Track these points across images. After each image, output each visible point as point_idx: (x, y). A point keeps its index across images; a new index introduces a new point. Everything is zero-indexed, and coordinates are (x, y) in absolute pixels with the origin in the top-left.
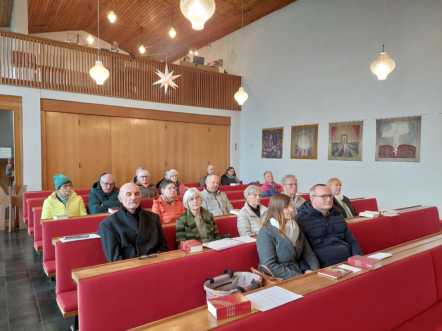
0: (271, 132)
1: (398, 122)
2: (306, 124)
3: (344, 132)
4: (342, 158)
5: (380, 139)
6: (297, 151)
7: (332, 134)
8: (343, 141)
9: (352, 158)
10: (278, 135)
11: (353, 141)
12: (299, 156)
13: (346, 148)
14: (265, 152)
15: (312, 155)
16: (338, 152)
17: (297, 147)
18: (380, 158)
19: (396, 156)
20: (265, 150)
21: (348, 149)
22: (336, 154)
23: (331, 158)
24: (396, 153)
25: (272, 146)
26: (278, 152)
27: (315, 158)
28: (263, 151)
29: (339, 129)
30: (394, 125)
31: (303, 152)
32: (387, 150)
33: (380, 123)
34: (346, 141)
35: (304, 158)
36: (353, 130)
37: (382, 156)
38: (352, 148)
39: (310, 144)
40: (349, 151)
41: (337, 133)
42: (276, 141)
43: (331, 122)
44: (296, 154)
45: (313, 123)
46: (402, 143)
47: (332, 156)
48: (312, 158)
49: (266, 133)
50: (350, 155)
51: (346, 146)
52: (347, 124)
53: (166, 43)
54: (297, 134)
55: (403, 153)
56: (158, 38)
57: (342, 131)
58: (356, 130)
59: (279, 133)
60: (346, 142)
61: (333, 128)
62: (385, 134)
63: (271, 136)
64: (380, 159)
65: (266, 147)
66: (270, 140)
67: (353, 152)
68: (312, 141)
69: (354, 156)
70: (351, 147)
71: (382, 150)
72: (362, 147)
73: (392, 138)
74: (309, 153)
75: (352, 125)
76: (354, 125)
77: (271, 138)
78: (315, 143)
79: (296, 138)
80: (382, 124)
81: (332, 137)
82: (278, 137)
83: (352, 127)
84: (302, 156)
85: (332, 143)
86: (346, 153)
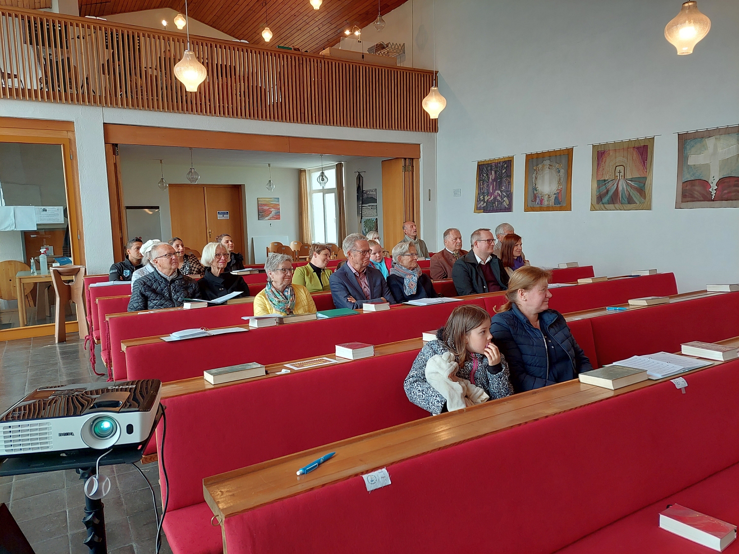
0: (491, 166)
1: (718, 136)
2: (551, 149)
3: (620, 159)
4: (616, 205)
5: (684, 168)
6: (535, 197)
7: (598, 164)
8: (617, 176)
9: (633, 205)
10: (503, 171)
11: (636, 175)
12: (538, 206)
13: (623, 188)
14: (482, 203)
15: (562, 202)
16: (609, 195)
17: (536, 190)
19: (713, 197)
20: (482, 199)
21: (625, 190)
22: (605, 200)
23: (597, 206)
24: (713, 193)
25: (494, 191)
26: (504, 201)
27: (568, 208)
28: (478, 200)
29: (611, 154)
30: (710, 142)
31: (546, 198)
32: (698, 188)
33: (685, 140)
34: (623, 175)
35: (548, 209)
36: (635, 154)
37: (690, 199)
38: (634, 188)
39: (558, 183)
40: (628, 193)
41: (607, 162)
42: (501, 183)
43: (596, 143)
44: (535, 203)
45: (563, 147)
46: (725, 173)
47: (598, 203)
48: (561, 209)
49: (483, 168)
50: (630, 201)
51: (622, 185)
52: (625, 146)
53: (307, 21)
54: (535, 168)
55: (726, 191)
56: (293, 12)
57: (616, 158)
58: (642, 155)
59: (506, 168)
60: (623, 177)
61: (600, 154)
62: (693, 160)
63: (491, 174)
64: (684, 204)
65: (483, 193)
66: (490, 180)
67: (635, 196)
68: (562, 179)
69: (638, 203)
70: (631, 186)
71: (687, 188)
72: (651, 184)
73: (707, 166)
74: (557, 201)
75: (634, 147)
76: (636, 145)
77: (492, 176)
78: (567, 183)
79: (534, 176)
80: (689, 141)
81: (598, 169)
82: (504, 174)
83: (634, 149)
84: (544, 206)
85: (598, 181)
86: (622, 197)
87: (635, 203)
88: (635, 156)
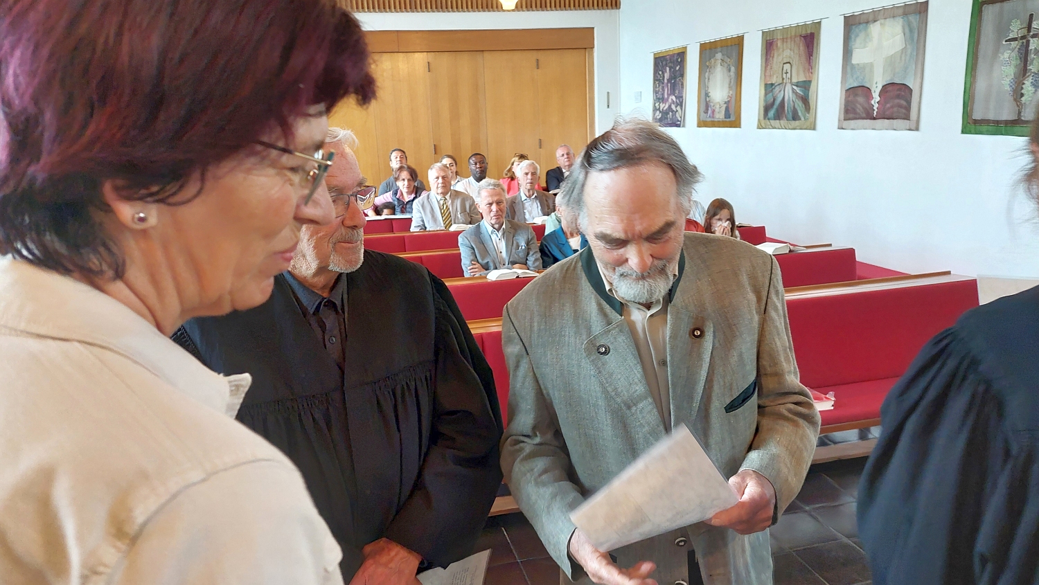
0: (667, 60)
1: (882, 21)
2: (723, 36)
3: (787, 53)
4: (782, 121)
5: (849, 68)
6: (707, 106)
7: (766, 60)
9: (797, 123)
10: (678, 68)
11: (802, 78)
12: (710, 119)
14: (659, 112)
15: (731, 119)
16: (775, 107)
17: (708, 96)
18: (846, 122)
19: (875, 114)
20: (658, 107)
22: (771, 114)
24: (876, 106)
25: (668, 96)
26: (677, 111)
27: (736, 123)
28: (655, 109)
29: (779, 45)
30: (875, 29)
31: (717, 110)
32: (861, 99)
33: (850, 26)
35: (719, 124)
36: (802, 46)
37: (851, 116)
38: (799, 97)
39: (729, 87)
41: (775, 57)
42: (675, 84)
43: (766, 28)
44: (706, 116)
46: (889, 78)
47: (765, 118)
48: (731, 126)
49: (661, 62)
50: (795, 117)
51: (788, 94)
52: (793, 34)
54: (707, 63)
55: (888, 105)
57: (783, 51)
58: (808, 47)
59: (680, 63)
61: (769, 44)
62: (859, 57)
63: (666, 71)
64: (846, 124)
65: (659, 99)
66: (666, 81)
67: (799, 106)
68: (732, 81)
69: (803, 119)
71: (850, 99)
73: (871, 65)
74: (727, 114)
75: (801, 36)
76: (804, 33)
77: (667, 76)
78: (737, 88)
79: (707, 74)
80: (854, 27)
81: (766, 67)
82: (678, 72)
83: (800, 39)
84: (716, 120)
85: (766, 85)
86: (788, 111)
87: (800, 119)
88: (801, 48)
